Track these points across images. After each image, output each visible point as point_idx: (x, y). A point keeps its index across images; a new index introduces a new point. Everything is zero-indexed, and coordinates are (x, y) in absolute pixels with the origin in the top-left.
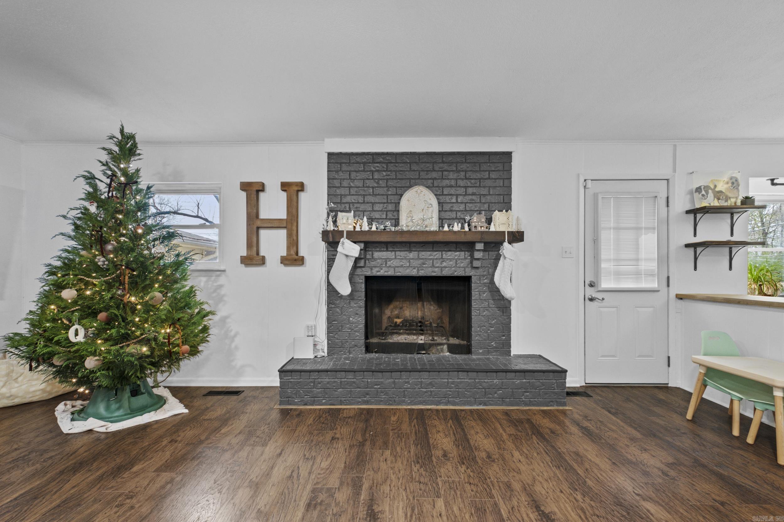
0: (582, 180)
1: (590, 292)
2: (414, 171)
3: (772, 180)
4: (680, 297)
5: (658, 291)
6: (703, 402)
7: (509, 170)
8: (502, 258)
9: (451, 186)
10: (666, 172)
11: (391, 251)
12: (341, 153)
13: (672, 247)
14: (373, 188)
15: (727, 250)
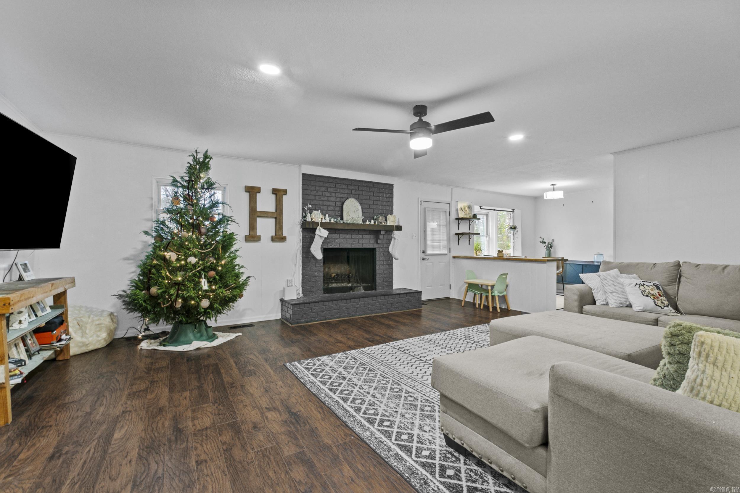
0: (420, 201)
1: (423, 256)
2: (349, 189)
3: (481, 207)
4: (454, 257)
5: (446, 255)
6: (465, 301)
7: (391, 193)
8: (393, 239)
9: (367, 199)
10: (448, 200)
11: (338, 234)
12: (310, 174)
13: (451, 235)
14: (328, 197)
15: (468, 236)
